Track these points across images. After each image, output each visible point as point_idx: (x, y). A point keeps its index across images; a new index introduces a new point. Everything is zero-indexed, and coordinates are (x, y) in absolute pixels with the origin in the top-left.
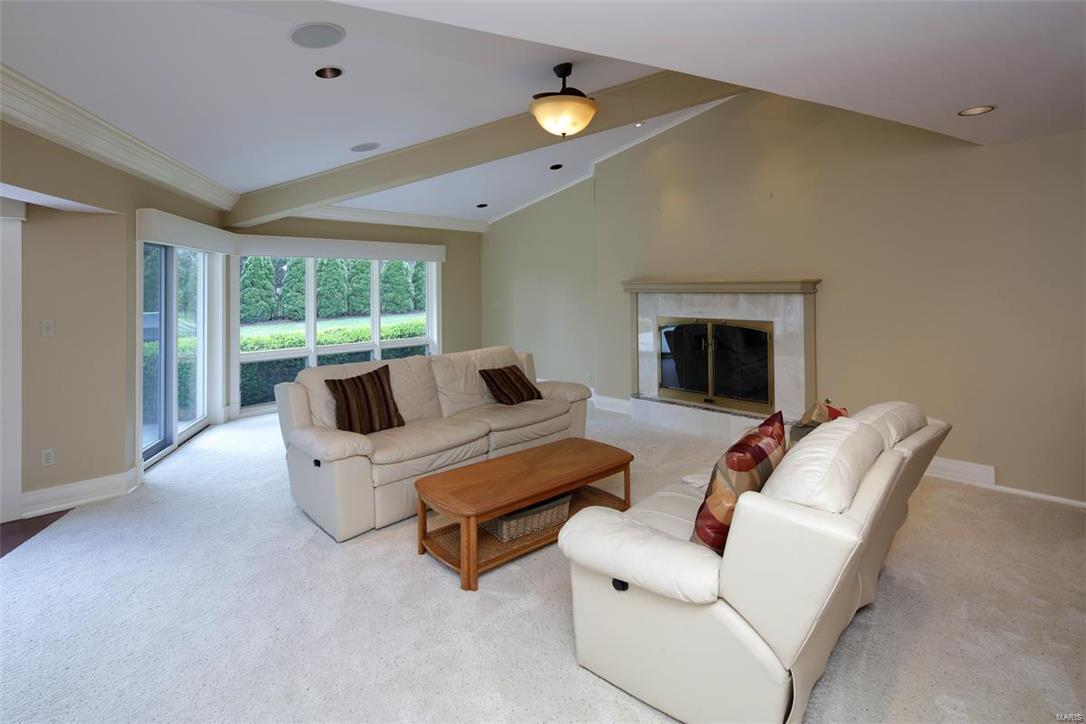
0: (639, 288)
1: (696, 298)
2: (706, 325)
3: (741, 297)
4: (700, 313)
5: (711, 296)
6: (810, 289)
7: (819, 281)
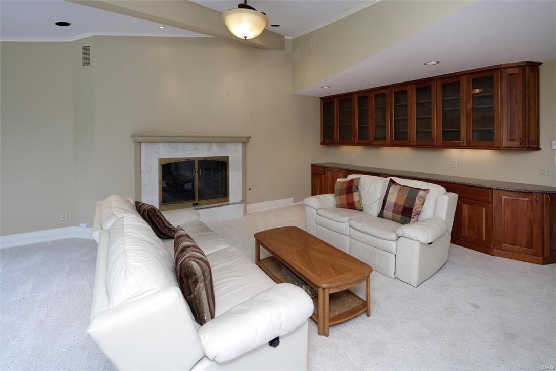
0: (140, 140)
1: (187, 145)
2: (195, 161)
3: (214, 144)
4: (191, 154)
5: (197, 144)
6: (245, 141)
7: (250, 137)
